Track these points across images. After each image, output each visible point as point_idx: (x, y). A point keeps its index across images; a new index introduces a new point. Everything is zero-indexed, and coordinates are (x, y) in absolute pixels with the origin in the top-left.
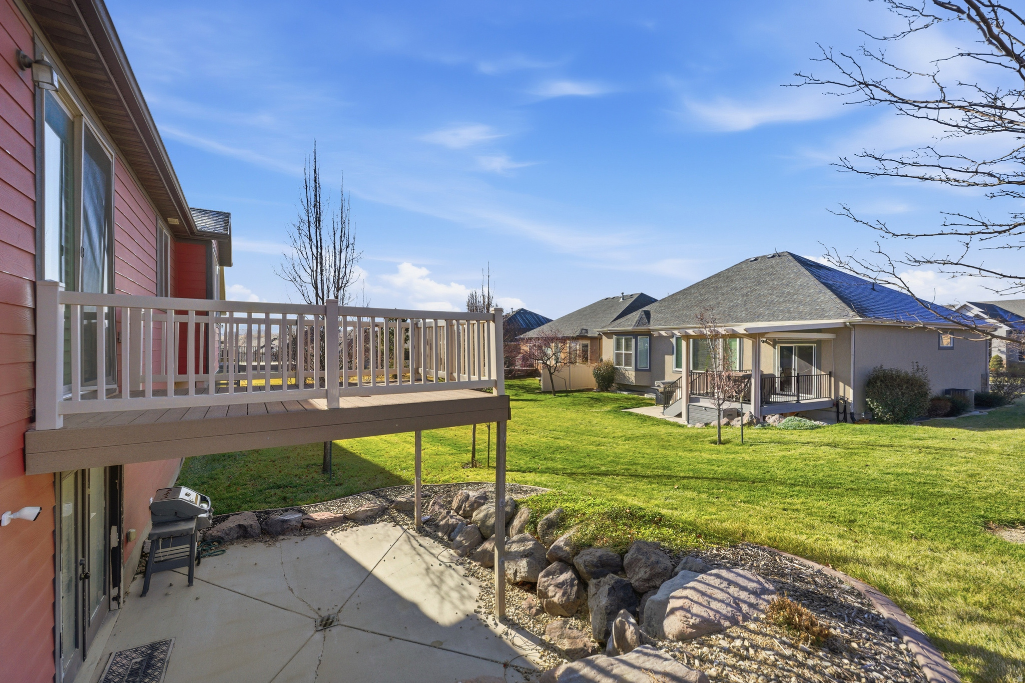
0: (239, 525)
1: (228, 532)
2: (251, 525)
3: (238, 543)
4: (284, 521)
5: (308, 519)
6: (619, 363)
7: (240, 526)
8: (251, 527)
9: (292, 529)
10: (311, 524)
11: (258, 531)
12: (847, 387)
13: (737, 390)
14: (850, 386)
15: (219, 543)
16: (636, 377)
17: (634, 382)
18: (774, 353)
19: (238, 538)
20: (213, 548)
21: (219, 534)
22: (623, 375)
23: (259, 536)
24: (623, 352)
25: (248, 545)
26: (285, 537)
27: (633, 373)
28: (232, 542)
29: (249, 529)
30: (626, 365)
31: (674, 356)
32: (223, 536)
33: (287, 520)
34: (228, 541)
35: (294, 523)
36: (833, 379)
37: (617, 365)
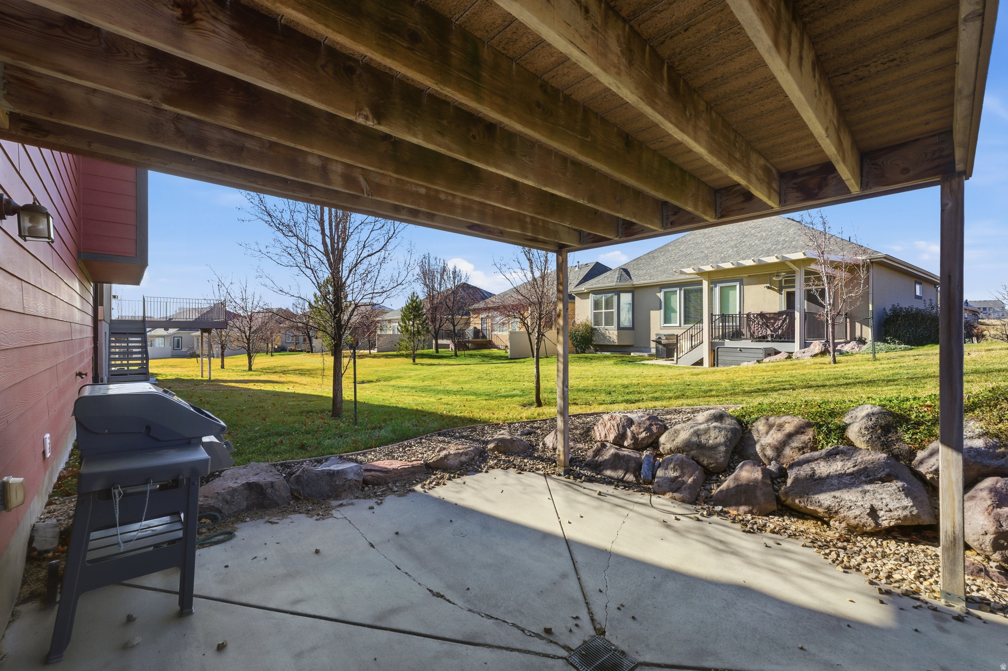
0: (248, 483)
1: (229, 497)
2: (272, 483)
3: (252, 519)
4: (332, 474)
5: (370, 470)
6: (597, 322)
7: (250, 486)
8: (272, 487)
9: (350, 486)
10: (379, 477)
11: (286, 494)
12: (864, 327)
13: (772, 329)
14: (868, 326)
15: (214, 519)
16: (619, 336)
17: (616, 341)
18: (781, 299)
19: (248, 509)
20: (204, 530)
21: (211, 502)
22: (603, 335)
23: (289, 504)
24: (603, 311)
25: (274, 519)
26: (344, 502)
27: (616, 332)
28: (239, 517)
29: (269, 491)
30: (606, 324)
31: (662, 311)
32: (220, 505)
33: (338, 471)
34: (229, 516)
35: (351, 476)
36: (848, 320)
37: (595, 325)
